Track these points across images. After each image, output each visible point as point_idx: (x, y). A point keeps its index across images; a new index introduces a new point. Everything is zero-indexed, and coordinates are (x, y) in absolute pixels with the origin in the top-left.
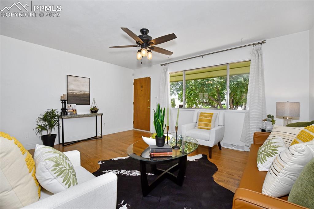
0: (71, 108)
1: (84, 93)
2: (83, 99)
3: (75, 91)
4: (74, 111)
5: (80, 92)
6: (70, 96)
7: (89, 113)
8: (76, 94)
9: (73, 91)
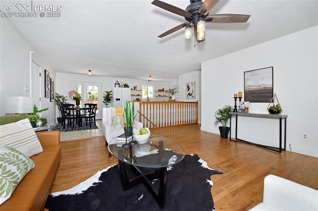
0: (243, 106)
1: (264, 88)
2: (263, 95)
3: (253, 87)
4: (246, 108)
5: (258, 87)
6: (247, 93)
7: (268, 113)
8: (254, 90)
9: (250, 87)
